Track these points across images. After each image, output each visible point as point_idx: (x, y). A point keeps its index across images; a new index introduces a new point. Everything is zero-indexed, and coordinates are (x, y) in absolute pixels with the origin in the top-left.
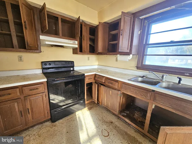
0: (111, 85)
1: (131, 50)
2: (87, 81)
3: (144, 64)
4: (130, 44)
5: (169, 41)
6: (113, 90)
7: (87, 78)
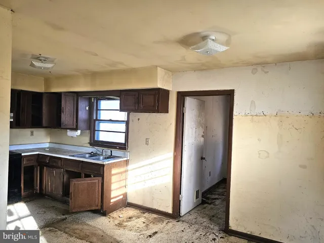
0: (54, 164)
1: (77, 126)
2: (25, 163)
3: (96, 139)
4: (75, 120)
5: (109, 119)
6: (56, 170)
7: (25, 160)
